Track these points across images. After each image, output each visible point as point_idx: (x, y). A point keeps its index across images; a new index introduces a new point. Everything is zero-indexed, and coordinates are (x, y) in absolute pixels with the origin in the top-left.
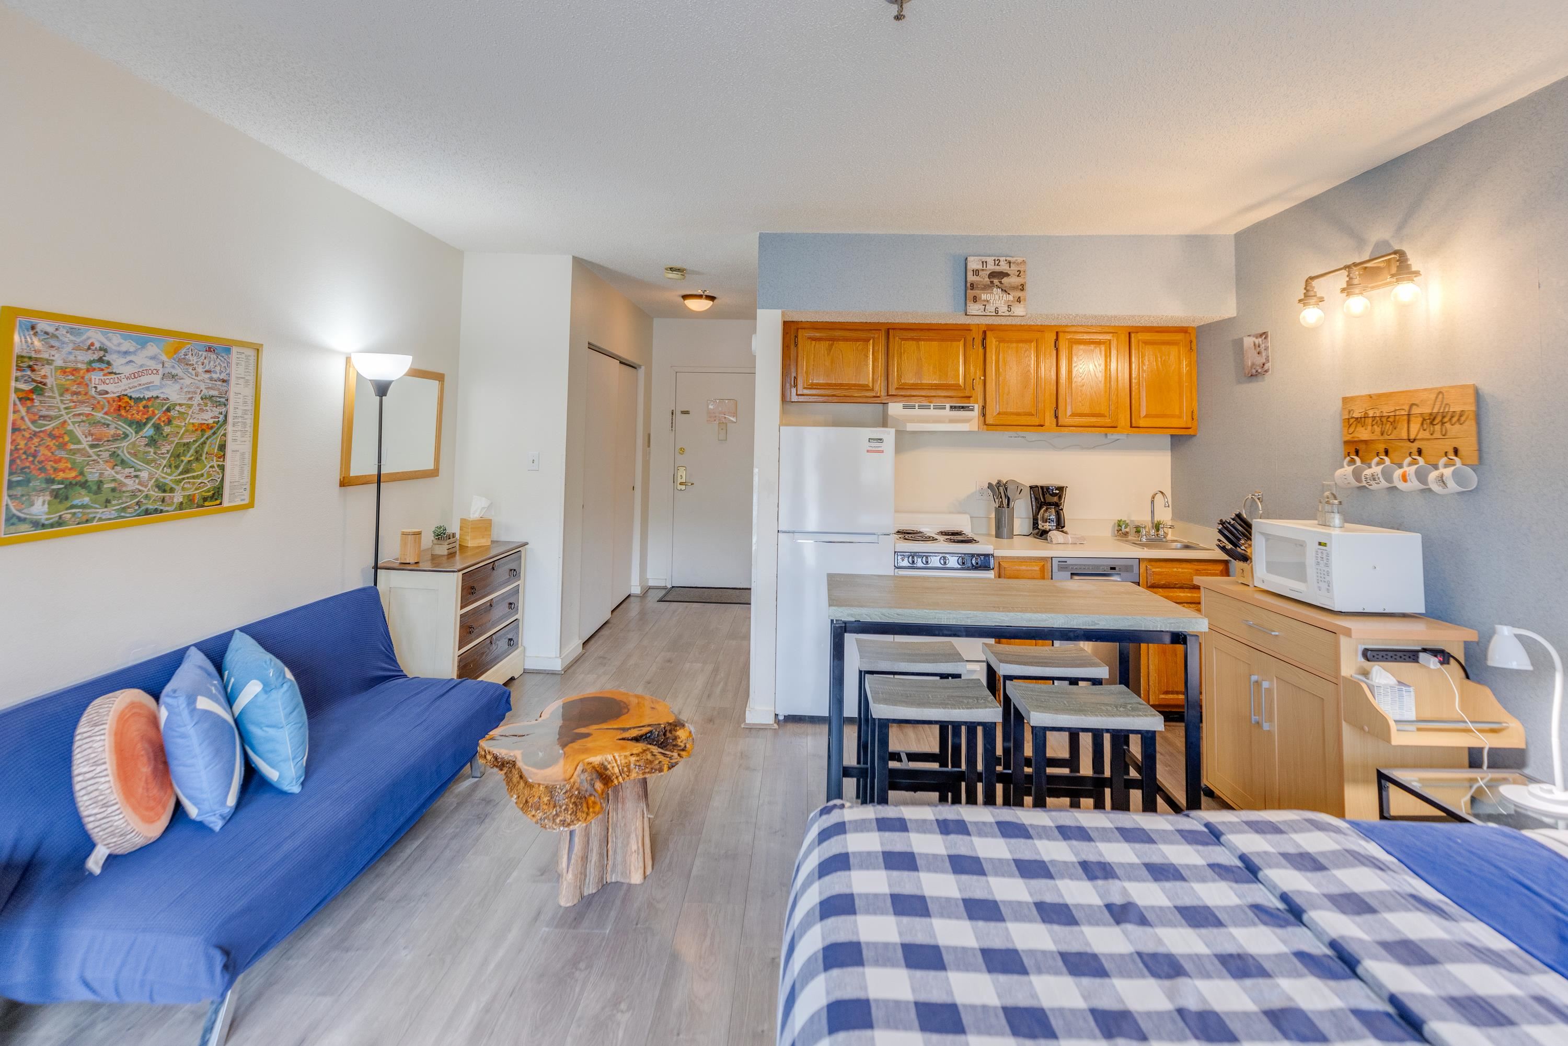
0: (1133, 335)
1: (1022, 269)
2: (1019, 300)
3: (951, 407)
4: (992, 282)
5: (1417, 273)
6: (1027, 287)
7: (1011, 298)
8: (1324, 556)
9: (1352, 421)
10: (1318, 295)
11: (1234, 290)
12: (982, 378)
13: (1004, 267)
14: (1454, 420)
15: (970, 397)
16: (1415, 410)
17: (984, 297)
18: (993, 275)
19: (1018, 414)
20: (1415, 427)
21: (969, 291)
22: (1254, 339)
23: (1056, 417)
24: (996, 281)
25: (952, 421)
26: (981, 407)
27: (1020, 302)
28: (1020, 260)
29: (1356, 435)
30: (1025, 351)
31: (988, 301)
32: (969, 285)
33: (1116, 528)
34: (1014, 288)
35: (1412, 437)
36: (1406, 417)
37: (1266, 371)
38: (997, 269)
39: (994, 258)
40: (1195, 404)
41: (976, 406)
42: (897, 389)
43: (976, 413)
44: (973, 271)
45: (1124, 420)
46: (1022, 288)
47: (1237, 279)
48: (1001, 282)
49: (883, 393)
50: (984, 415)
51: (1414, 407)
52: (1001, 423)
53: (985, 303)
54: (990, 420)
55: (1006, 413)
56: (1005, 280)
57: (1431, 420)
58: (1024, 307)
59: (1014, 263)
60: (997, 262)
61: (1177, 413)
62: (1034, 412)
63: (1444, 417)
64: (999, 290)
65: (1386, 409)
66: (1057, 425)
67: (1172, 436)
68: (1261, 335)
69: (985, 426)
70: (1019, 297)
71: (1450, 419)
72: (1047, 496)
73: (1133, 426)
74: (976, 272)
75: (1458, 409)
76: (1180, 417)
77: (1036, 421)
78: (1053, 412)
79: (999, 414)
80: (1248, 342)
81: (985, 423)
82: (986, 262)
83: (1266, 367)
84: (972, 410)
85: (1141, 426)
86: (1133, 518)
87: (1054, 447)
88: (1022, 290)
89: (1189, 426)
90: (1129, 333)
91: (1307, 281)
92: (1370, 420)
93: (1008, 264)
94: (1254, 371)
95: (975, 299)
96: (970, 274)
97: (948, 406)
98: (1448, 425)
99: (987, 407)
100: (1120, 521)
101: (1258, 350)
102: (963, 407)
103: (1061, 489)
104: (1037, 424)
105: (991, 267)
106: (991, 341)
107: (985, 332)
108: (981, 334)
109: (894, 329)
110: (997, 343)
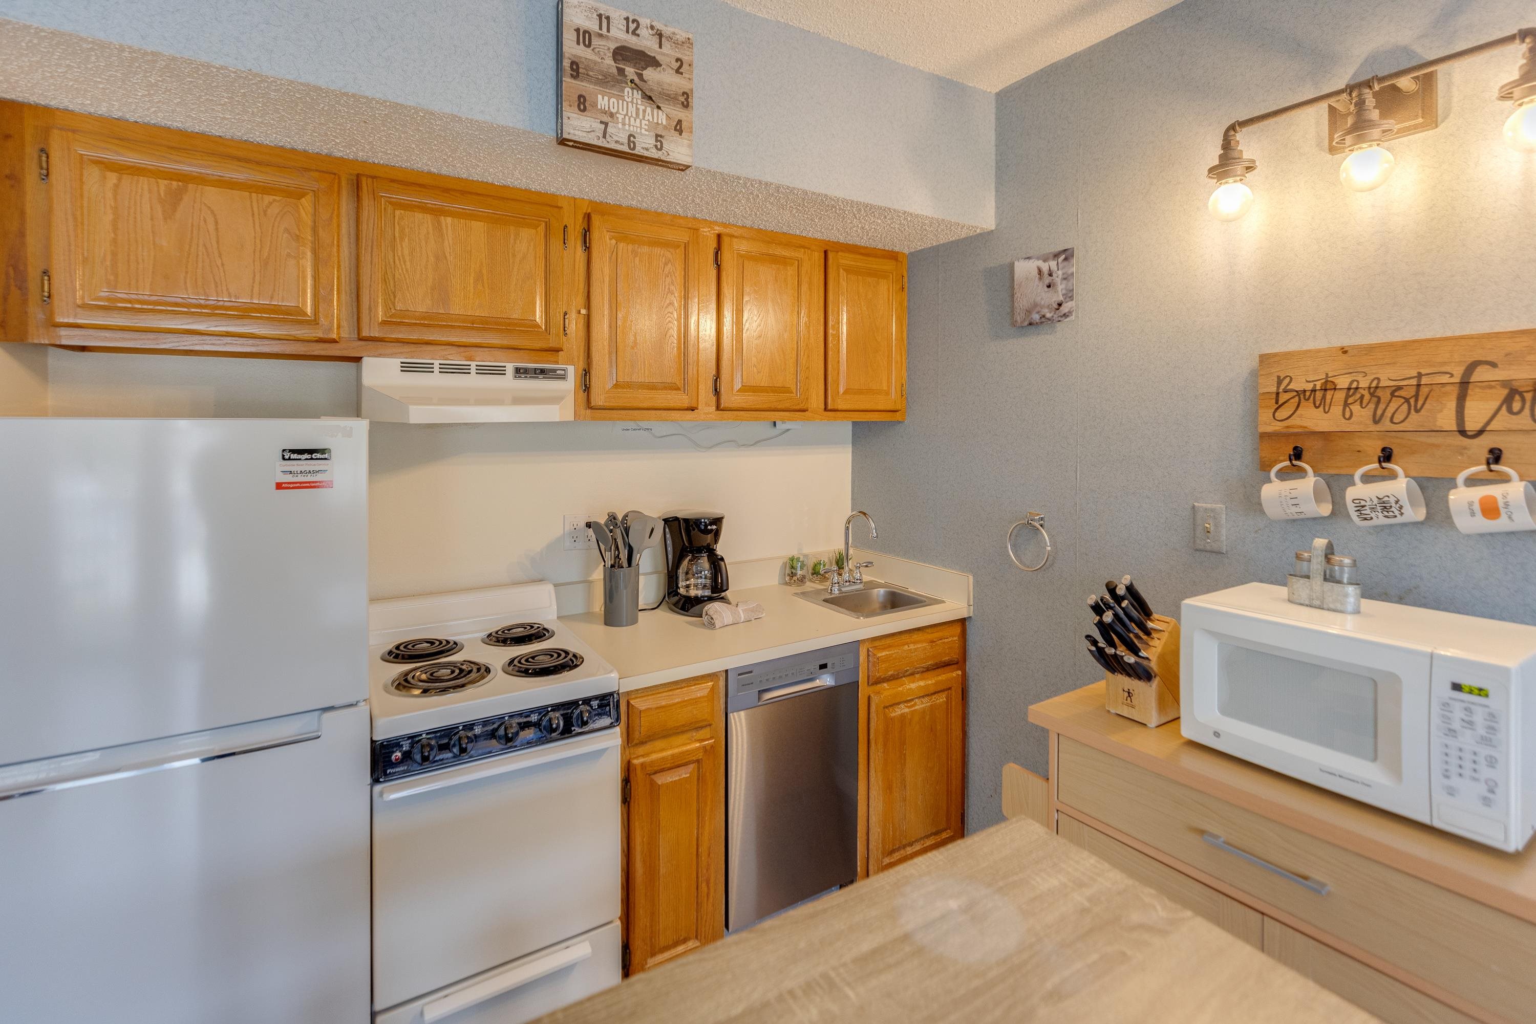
0: (831, 256)
1: (685, 58)
2: (679, 128)
3: (518, 371)
4: (621, 71)
6: (695, 101)
7: (662, 118)
10: (1246, 156)
11: (993, 186)
12: (583, 311)
13: (646, 42)
15: (557, 350)
17: (603, 102)
18: (622, 53)
19: (652, 387)
21: (567, 80)
22: (1040, 263)
23: (717, 392)
24: (630, 71)
25: (518, 401)
26: (581, 372)
27: (681, 132)
28: (682, 35)
30: (666, 264)
31: (612, 115)
32: (566, 64)
33: (788, 571)
34: (671, 98)
37: (1065, 315)
38: (632, 41)
39: (625, 15)
40: (905, 374)
41: (571, 369)
42: (384, 323)
43: (569, 385)
44: (578, 30)
45: (816, 401)
46: (686, 101)
47: (998, 168)
48: (640, 76)
49: (346, 332)
50: (587, 389)
52: (621, 403)
53: (606, 119)
54: (598, 399)
55: (629, 385)
56: (649, 73)
58: (690, 146)
59: (669, 38)
60: (632, 26)
61: (885, 388)
62: (680, 384)
64: (638, 95)
66: (718, 408)
67: (855, 424)
68: (1056, 256)
69: (589, 411)
70: (680, 122)
72: (695, 533)
73: (829, 407)
74: (584, 37)
76: (887, 393)
77: (682, 399)
78: (710, 383)
79: (616, 386)
80: (1025, 269)
81: (589, 405)
82: (608, 18)
83: (1065, 309)
84: (563, 377)
85: (840, 407)
86: (806, 551)
87: (698, 446)
88: (686, 105)
89: (898, 407)
90: (826, 252)
93: (656, 38)
94: (1036, 317)
95: (582, 103)
96: (569, 37)
97: (510, 368)
99: (593, 372)
100: (792, 559)
101: (1047, 280)
102: (542, 371)
103: (718, 521)
104: (686, 405)
105: (619, 34)
106: (602, 239)
107: (588, 217)
108: (580, 218)
109: (373, 177)
110: (614, 242)
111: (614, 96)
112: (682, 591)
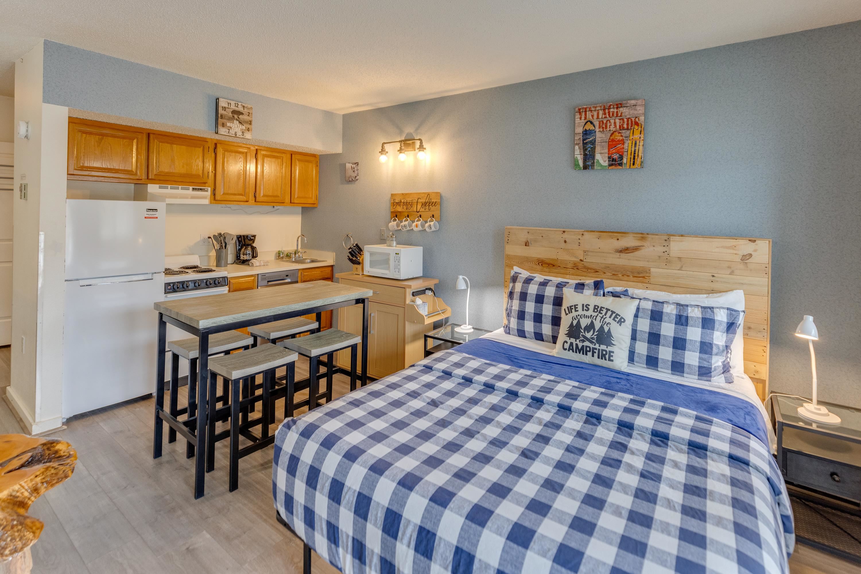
0: (293, 155)
1: (250, 112)
2: (248, 130)
3: (193, 189)
4: (233, 116)
5: (425, 149)
6: (253, 123)
7: (244, 128)
8: (398, 258)
9: (395, 203)
10: (386, 151)
11: (341, 141)
12: (214, 172)
13: (240, 109)
14: (433, 204)
15: (205, 183)
16: (420, 201)
17: (228, 124)
18: (234, 112)
19: (235, 194)
20: (419, 206)
21: (219, 119)
22: (351, 165)
23: (255, 197)
24: (236, 116)
25: (193, 197)
26: (212, 189)
27: (249, 131)
28: (249, 106)
29: (396, 209)
30: (240, 158)
31: (231, 127)
32: (219, 115)
33: (278, 255)
34: (246, 122)
35: (418, 211)
36: (416, 203)
37: (357, 180)
38: (236, 109)
39: (235, 102)
40: (317, 192)
41: (209, 189)
42: (156, 175)
43: (208, 193)
44: (222, 107)
45: (287, 200)
46: (250, 123)
47: (343, 136)
48: (238, 117)
49: (144, 177)
50: (214, 195)
51: (419, 199)
52: (225, 199)
53: (229, 128)
54: (218, 197)
55: (228, 194)
56: (241, 116)
57: (424, 204)
58: (251, 134)
59: (246, 107)
60: (237, 105)
61: (311, 196)
62: (243, 194)
63: (429, 203)
64: (238, 122)
65: (409, 200)
66: (255, 201)
67: (302, 208)
68: (355, 163)
69: (215, 201)
70: (249, 128)
71: (432, 204)
72: (247, 240)
73: (292, 202)
74: (224, 108)
75: (435, 201)
76: (312, 198)
77: (243, 198)
78: (253, 194)
79: (224, 194)
80: (348, 166)
81: (215, 199)
82: (230, 104)
83: (358, 178)
84: (207, 191)
85: (295, 202)
86: (284, 249)
87: (246, 213)
88: (250, 124)
89: (315, 203)
90: (291, 154)
91: (383, 144)
92: (402, 203)
93: (243, 108)
94: (350, 179)
95: (223, 125)
96: (220, 109)
97: (191, 188)
98: (431, 207)
99: (216, 190)
100: (279, 251)
101: (353, 170)
102: (201, 189)
103: (254, 236)
104: (245, 200)
105: (233, 107)
106: (220, 150)
107: (216, 144)
108: (213, 144)
109: (154, 134)
110: (224, 152)
111: (232, 123)
112: (242, 258)
